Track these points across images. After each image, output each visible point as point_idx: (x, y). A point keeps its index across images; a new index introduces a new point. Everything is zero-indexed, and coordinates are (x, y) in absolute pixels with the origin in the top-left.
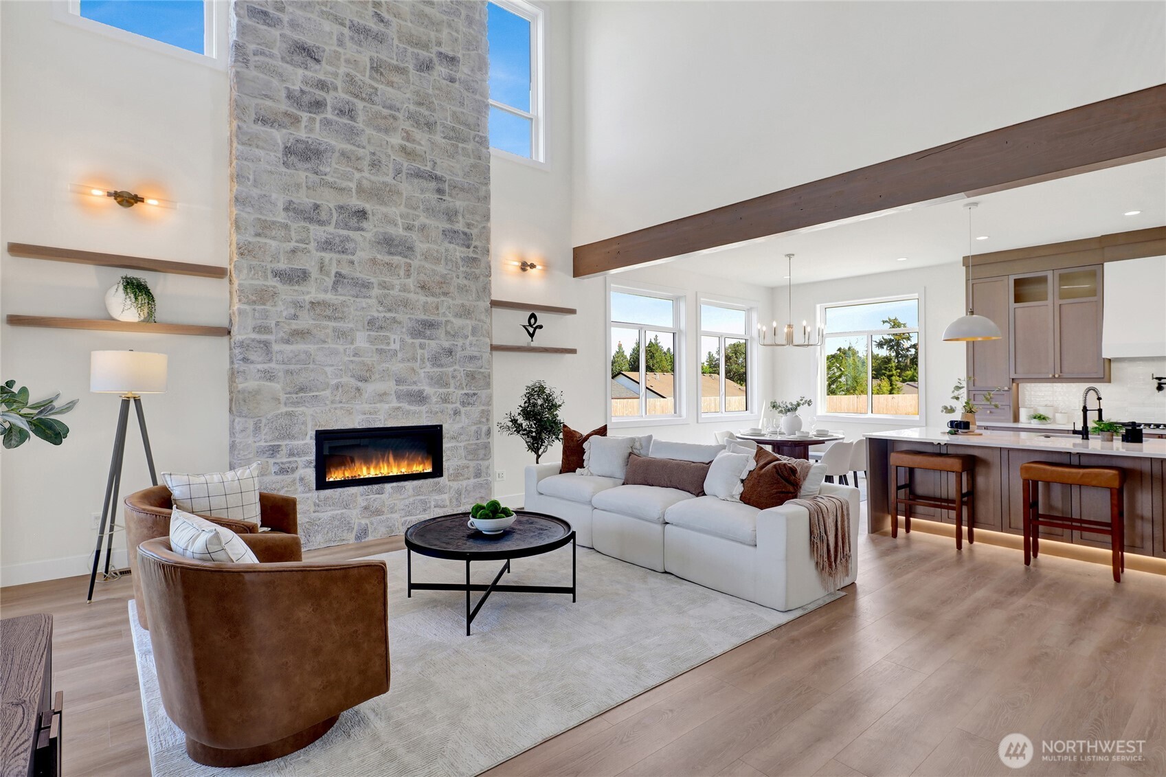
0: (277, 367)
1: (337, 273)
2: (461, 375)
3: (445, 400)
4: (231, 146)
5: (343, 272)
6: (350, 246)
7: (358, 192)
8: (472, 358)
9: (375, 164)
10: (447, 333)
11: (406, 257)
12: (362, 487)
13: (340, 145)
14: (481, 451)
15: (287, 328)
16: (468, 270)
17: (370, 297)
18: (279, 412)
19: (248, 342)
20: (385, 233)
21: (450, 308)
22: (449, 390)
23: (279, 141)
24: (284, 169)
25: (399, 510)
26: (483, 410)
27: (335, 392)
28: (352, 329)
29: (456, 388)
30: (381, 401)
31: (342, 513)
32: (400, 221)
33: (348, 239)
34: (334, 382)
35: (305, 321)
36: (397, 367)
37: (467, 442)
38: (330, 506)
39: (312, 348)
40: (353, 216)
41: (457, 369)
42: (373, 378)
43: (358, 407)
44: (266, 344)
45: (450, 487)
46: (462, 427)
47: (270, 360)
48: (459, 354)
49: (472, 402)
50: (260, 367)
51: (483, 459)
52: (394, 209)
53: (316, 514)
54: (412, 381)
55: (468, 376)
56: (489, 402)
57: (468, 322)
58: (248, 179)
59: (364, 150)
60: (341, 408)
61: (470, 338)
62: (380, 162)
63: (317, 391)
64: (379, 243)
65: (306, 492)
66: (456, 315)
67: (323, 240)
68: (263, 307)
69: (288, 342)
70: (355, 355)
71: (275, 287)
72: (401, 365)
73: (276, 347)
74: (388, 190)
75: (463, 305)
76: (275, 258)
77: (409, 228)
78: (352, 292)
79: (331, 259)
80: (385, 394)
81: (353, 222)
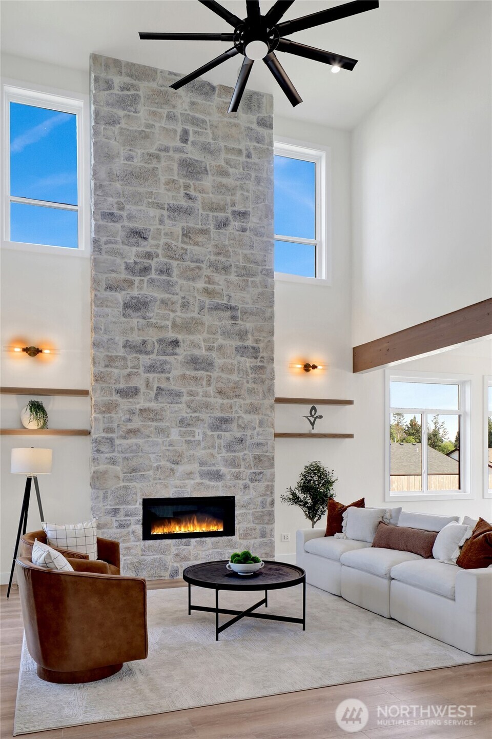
0: (118, 455)
1: (158, 387)
2: (250, 458)
3: (237, 477)
4: (91, 308)
5: (162, 386)
6: (167, 367)
7: (173, 328)
8: (259, 445)
9: (185, 306)
10: (239, 426)
11: (207, 371)
12: (174, 540)
13: (159, 295)
14: (267, 517)
15: (124, 428)
16: (256, 376)
17: (181, 403)
18: (119, 486)
19: (100, 439)
20: (192, 355)
21: (241, 407)
22: (239, 470)
23: (121, 301)
24: (123, 319)
25: (202, 558)
26: (268, 485)
27: (156, 472)
28: (168, 427)
29: (245, 468)
30: (189, 478)
31: (160, 558)
32: (203, 344)
33: (165, 362)
34: (155, 465)
35: (137, 423)
36: (200, 453)
37: (254, 510)
38: (152, 552)
39: (140, 441)
40: (169, 345)
41: (248, 454)
42: (183, 461)
43: (172, 482)
44: (111, 440)
45: (241, 544)
46: (251, 499)
47: (114, 451)
48: (249, 442)
49: (259, 479)
50: (107, 455)
51: (267, 524)
52: (199, 336)
53: (143, 557)
54: (211, 464)
55: (255, 459)
56: (273, 480)
57: (256, 417)
58: (101, 329)
59: (177, 296)
60: (160, 483)
61: (258, 429)
62: (188, 303)
63: (144, 471)
64: (187, 363)
65: (136, 542)
66: (246, 412)
67: (148, 365)
68: (109, 415)
69: (125, 438)
70: (170, 445)
71: (116, 401)
72: (204, 452)
73: (117, 442)
74: (194, 322)
75: (251, 404)
76: (117, 381)
77: (210, 349)
78: (168, 401)
79: (154, 378)
80: (191, 473)
81: (169, 349)
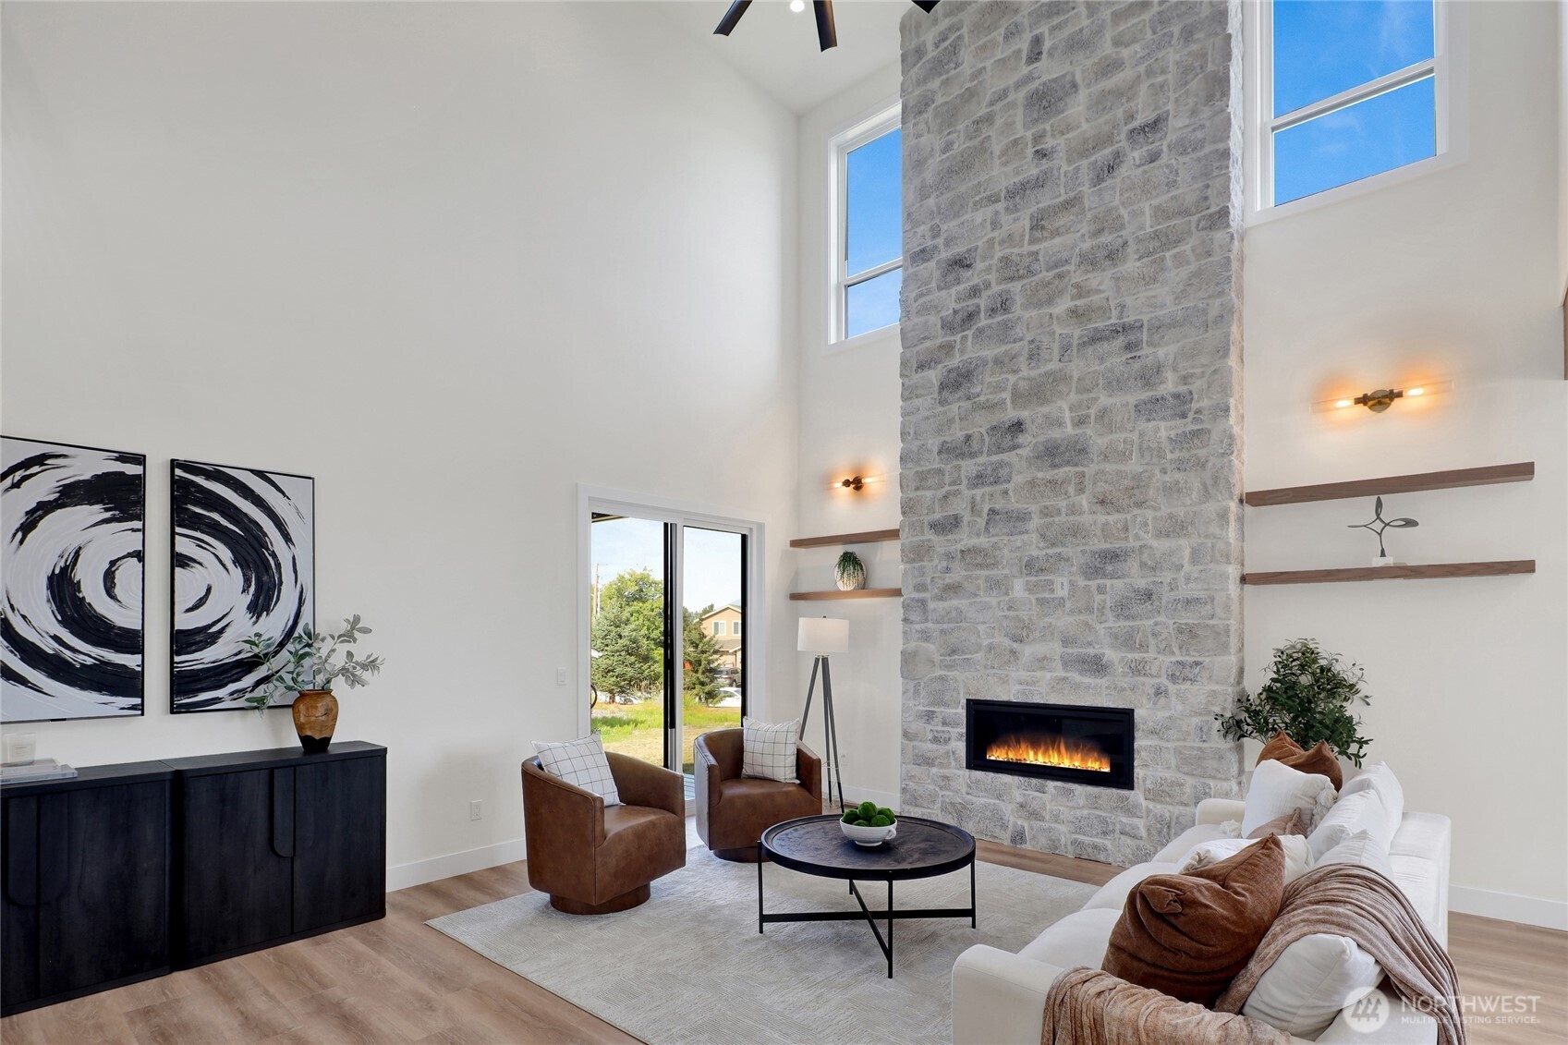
0: (933, 626)
1: (990, 510)
2: (1168, 630)
3: (1138, 669)
5: (997, 507)
6: (1004, 472)
7: (1013, 401)
8: (1188, 603)
9: (1034, 356)
10: (1143, 565)
11: (1077, 465)
12: (1017, 777)
13: (991, 352)
14: (1212, 760)
15: (940, 583)
16: (1183, 455)
17: (1027, 531)
18: (933, 675)
19: (911, 601)
20: (1047, 441)
22: (1145, 655)
23: (935, 380)
24: (942, 409)
25: (1068, 821)
26: (1213, 691)
27: (987, 655)
28: (1006, 576)
29: (1159, 653)
30: (1042, 668)
31: (994, 804)
32: (1068, 418)
33: (1001, 464)
34: (985, 643)
35: (957, 573)
36: (1063, 621)
37: (1181, 744)
38: (981, 791)
39: (963, 603)
40: (1007, 433)
41: (1162, 622)
42: (1031, 637)
43: (1013, 674)
44: (923, 602)
45: (1149, 811)
46: (1172, 717)
47: (926, 620)
48: (1167, 596)
49: (1191, 676)
50: (918, 627)
51: (1213, 777)
52: (1059, 404)
53: (969, 796)
54: (1085, 642)
55: (1182, 633)
56: (1227, 679)
57: (1182, 541)
59: (1020, 343)
60: (994, 674)
61: (1185, 569)
62: (1038, 348)
63: (970, 653)
64: (1037, 457)
65: (958, 769)
66: (1159, 535)
67: (974, 475)
68: (920, 563)
69: (941, 598)
70: (1010, 608)
71: (929, 540)
72: (1070, 619)
73: (931, 605)
74: (1050, 381)
75: (1171, 516)
76: (931, 509)
77: (1080, 423)
78: (1004, 530)
79: (983, 494)
80: (1045, 658)
81: (1007, 442)
